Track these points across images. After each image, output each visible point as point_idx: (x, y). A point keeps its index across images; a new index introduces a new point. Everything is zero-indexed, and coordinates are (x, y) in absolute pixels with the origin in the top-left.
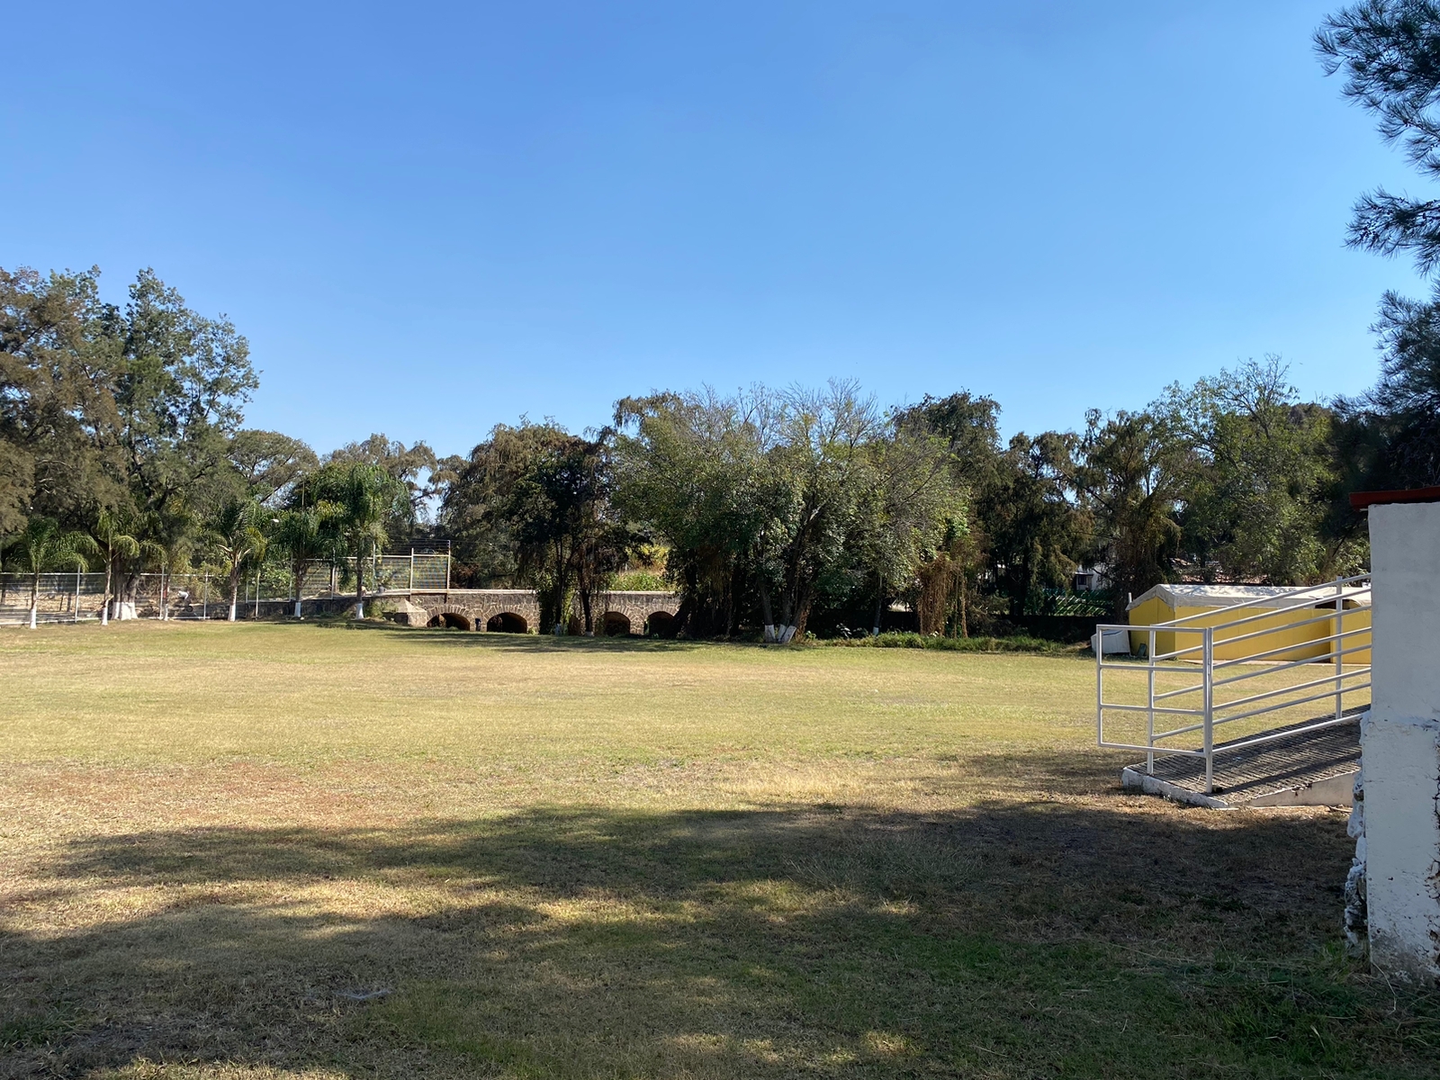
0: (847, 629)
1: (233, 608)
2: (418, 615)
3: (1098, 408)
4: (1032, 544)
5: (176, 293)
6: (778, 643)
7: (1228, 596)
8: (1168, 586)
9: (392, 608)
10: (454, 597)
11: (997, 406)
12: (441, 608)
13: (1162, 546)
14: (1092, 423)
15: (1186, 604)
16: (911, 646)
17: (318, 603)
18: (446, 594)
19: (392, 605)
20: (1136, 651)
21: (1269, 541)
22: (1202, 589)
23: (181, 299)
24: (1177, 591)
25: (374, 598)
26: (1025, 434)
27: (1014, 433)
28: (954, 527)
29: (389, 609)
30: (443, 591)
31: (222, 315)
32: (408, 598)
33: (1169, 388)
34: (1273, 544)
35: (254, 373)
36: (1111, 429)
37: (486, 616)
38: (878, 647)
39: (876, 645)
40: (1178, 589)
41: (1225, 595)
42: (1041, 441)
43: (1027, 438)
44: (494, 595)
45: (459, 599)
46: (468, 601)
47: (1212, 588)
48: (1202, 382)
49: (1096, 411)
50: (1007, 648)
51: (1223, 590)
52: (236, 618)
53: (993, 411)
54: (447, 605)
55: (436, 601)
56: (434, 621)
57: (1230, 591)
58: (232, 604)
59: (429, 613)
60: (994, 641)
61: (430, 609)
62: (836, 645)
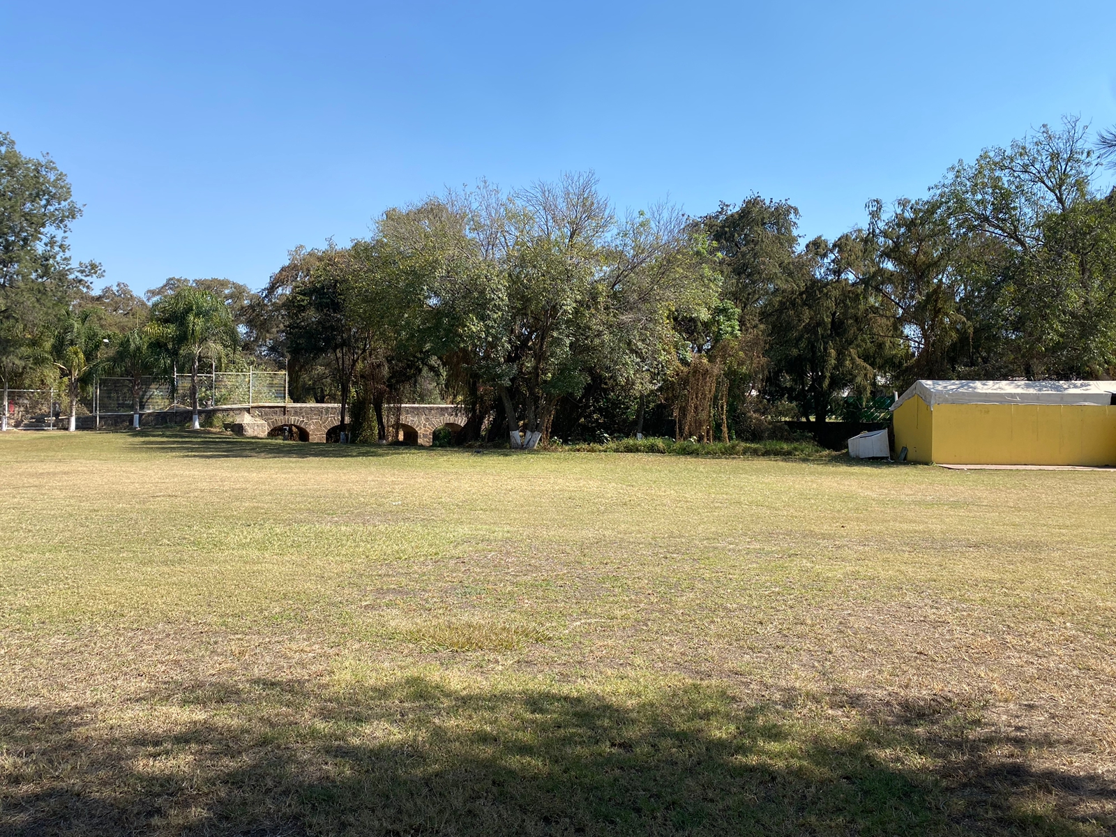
0: (606, 435)
1: (73, 420)
2: (255, 426)
3: (879, 198)
4: (825, 349)
5: (8, 136)
6: (523, 448)
7: (1003, 392)
8: (929, 382)
9: (231, 420)
10: (293, 410)
11: (796, 210)
12: (281, 420)
13: (954, 345)
14: (875, 215)
15: (946, 401)
16: (653, 452)
17: (162, 415)
18: (284, 407)
19: (233, 416)
20: (897, 456)
21: (1052, 328)
22: (971, 385)
23: (13, 142)
24: (939, 388)
25: (215, 411)
26: (823, 238)
27: (811, 237)
28: (721, 329)
29: (229, 420)
30: (282, 405)
31: (45, 153)
32: (248, 410)
33: (953, 168)
34: (1057, 331)
35: (77, 207)
36: (900, 221)
37: (325, 427)
38: (619, 452)
39: (617, 451)
40: (941, 386)
41: (999, 391)
42: (840, 245)
43: (826, 242)
44: (332, 408)
45: (297, 412)
46: (307, 413)
47: (984, 385)
48: (984, 156)
49: (877, 201)
50: (755, 453)
51: (997, 386)
52: (77, 428)
53: (792, 216)
54: (287, 417)
55: (276, 413)
56: (276, 431)
57: (1007, 387)
58: (71, 416)
59: (269, 424)
60: (743, 445)
61: (270, 421)
62: (579, 450)
